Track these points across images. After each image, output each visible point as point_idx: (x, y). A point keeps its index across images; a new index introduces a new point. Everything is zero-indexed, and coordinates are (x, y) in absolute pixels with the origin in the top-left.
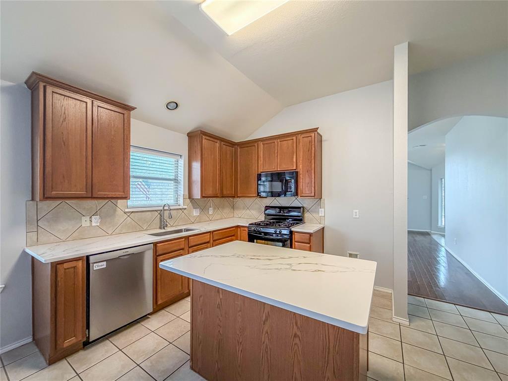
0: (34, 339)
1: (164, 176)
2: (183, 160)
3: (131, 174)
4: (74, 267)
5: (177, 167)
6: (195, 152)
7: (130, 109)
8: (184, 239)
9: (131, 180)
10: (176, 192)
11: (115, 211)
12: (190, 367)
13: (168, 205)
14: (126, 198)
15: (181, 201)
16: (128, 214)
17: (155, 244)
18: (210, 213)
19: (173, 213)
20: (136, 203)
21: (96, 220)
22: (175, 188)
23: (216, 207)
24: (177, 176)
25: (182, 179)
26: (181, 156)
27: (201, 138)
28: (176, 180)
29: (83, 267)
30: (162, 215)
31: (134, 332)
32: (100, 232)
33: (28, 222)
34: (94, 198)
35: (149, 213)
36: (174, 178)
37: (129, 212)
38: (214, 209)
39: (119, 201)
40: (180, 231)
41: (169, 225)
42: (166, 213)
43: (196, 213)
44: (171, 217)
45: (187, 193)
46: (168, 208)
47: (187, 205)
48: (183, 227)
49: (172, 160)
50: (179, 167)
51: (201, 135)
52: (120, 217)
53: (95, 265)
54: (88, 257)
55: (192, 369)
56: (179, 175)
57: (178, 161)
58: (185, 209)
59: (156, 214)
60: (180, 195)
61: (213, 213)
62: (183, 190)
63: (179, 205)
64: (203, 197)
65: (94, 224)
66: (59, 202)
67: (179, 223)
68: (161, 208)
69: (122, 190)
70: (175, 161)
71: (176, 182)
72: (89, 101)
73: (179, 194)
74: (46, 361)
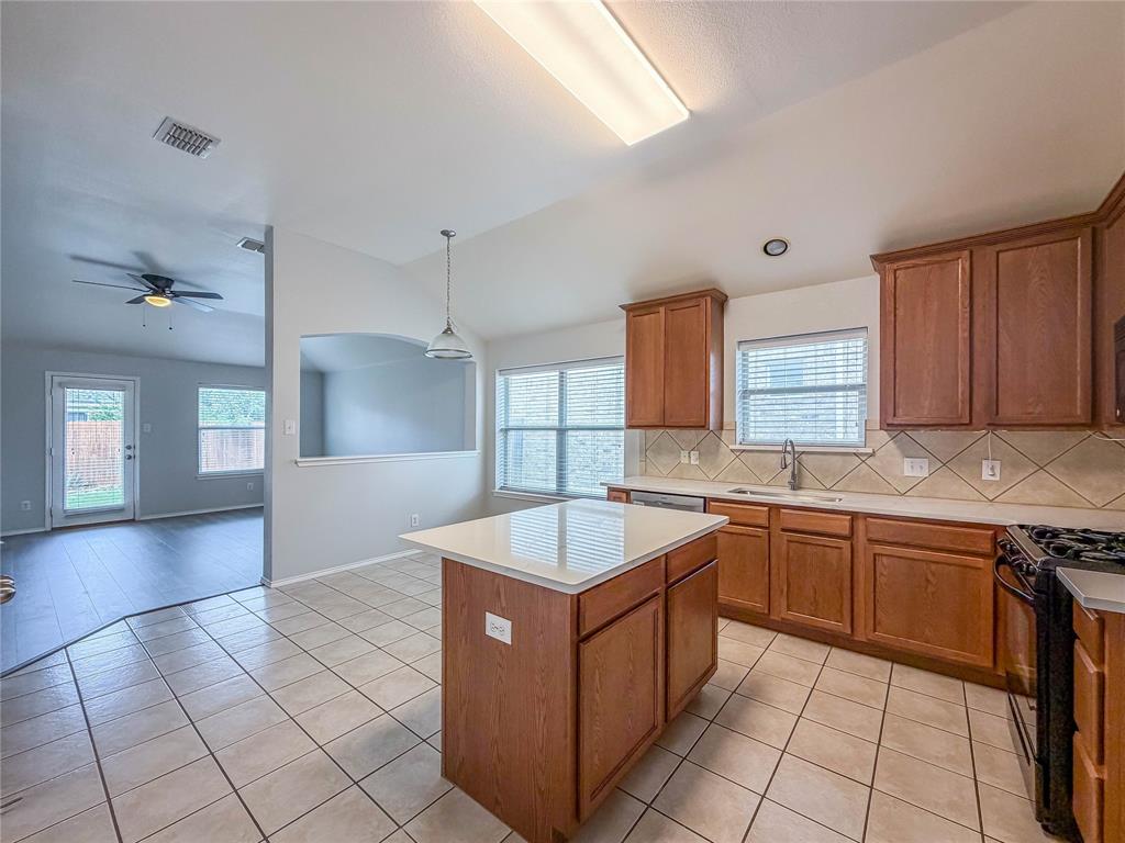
7: (704, 295)
8: (767, 508)
11: (718, 446)
16: (737, 454)
17: (708, 500)
18: (985, 477)
21: (695, 458)
32: (699, 474)
33: (641, 451)
35: (774, 455)
37: (737, 450)
38: (1011, 466)
43: (913, 469)
45: (876, 416)
47: (882, 445)
52: (726, 457)
54: (631, 491)
58: (871, 455)
61: (1003, 477)
64: (887, 425)
67: (849, 486)
69: (697, 416)
72: (660, 309)
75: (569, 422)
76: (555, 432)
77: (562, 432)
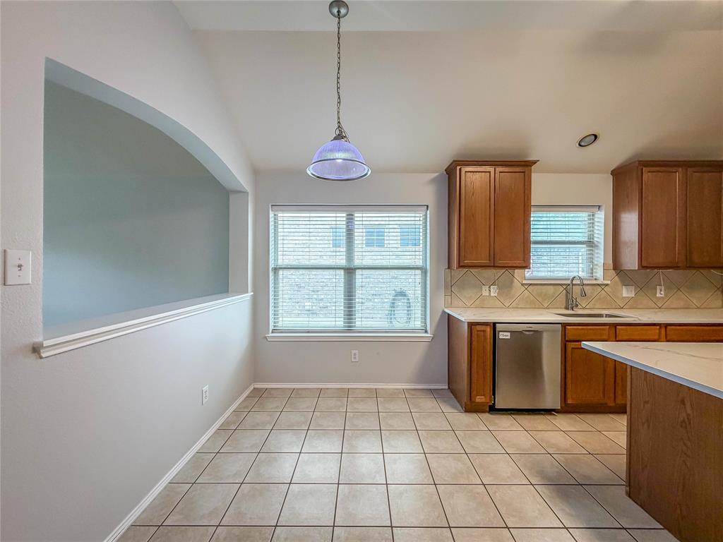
0: (449, 388)
1: (570, 239)
2: (603, 213)
3: (533, 239)
4: (484, 331)
5: (593, 223)
6: (628, 197)
7: (529, 164)
8: (608, 327)
9: (532, 246)
10: (591, 260)
11: (512, 282)
12: (627, 493)
13: (580, 278)
14: (526, 266)
15: (599, 273)
16: (526, 287)
17: (564, 325)
18: (658, 295)
19: (586, 288)
20: (536, 274)
21: (494, 291)
22: (589, 254)
23: (672, 287)
24: (591, 236)
25: (602, 241)
26: (599, 206)
27: (640, 173)
28: (590, 243)
29: (490, 331)
30: (570, 292)
31: (539, 421)
32: (497, 303)
33: (446, 287)
34: (497, 267)
35: (551, 287)
36: (586, 240)
37: (526, 284)
38: (668, 288)
39: (516, 271)
40: (600, 316)
41: (580, 306)
42: (577, 290)
43: (627, 293)
44: (584, 294)
45: (610, 261)
46: (579, 283)
47: (612, 279)
48: (604, 312)
49: (583, 215)
50: (596, 224)
51: (640, 167)
52: (518, 289)
53: (501, 333)
54: (494, 324)
55: (630, 497)
56: (596, 235)
57: (593, 215)
58: (607, 285)
59: (561, 289)
60: (597, 265)
61: (666, 295)
62: (602, 257)
63: (596, 279)
64: (642, 267)
65: (492, 294)
66: (465, 270)
67: (595, 305)
68: (569, 282)
69: (522, 259)
70: (589, 216)
71: (590, 246)
72: (491, 169)
73: (596, 263)
74: (462, 407)
75: (357, 262)
76: (342, 272)
77: (350, 271)
